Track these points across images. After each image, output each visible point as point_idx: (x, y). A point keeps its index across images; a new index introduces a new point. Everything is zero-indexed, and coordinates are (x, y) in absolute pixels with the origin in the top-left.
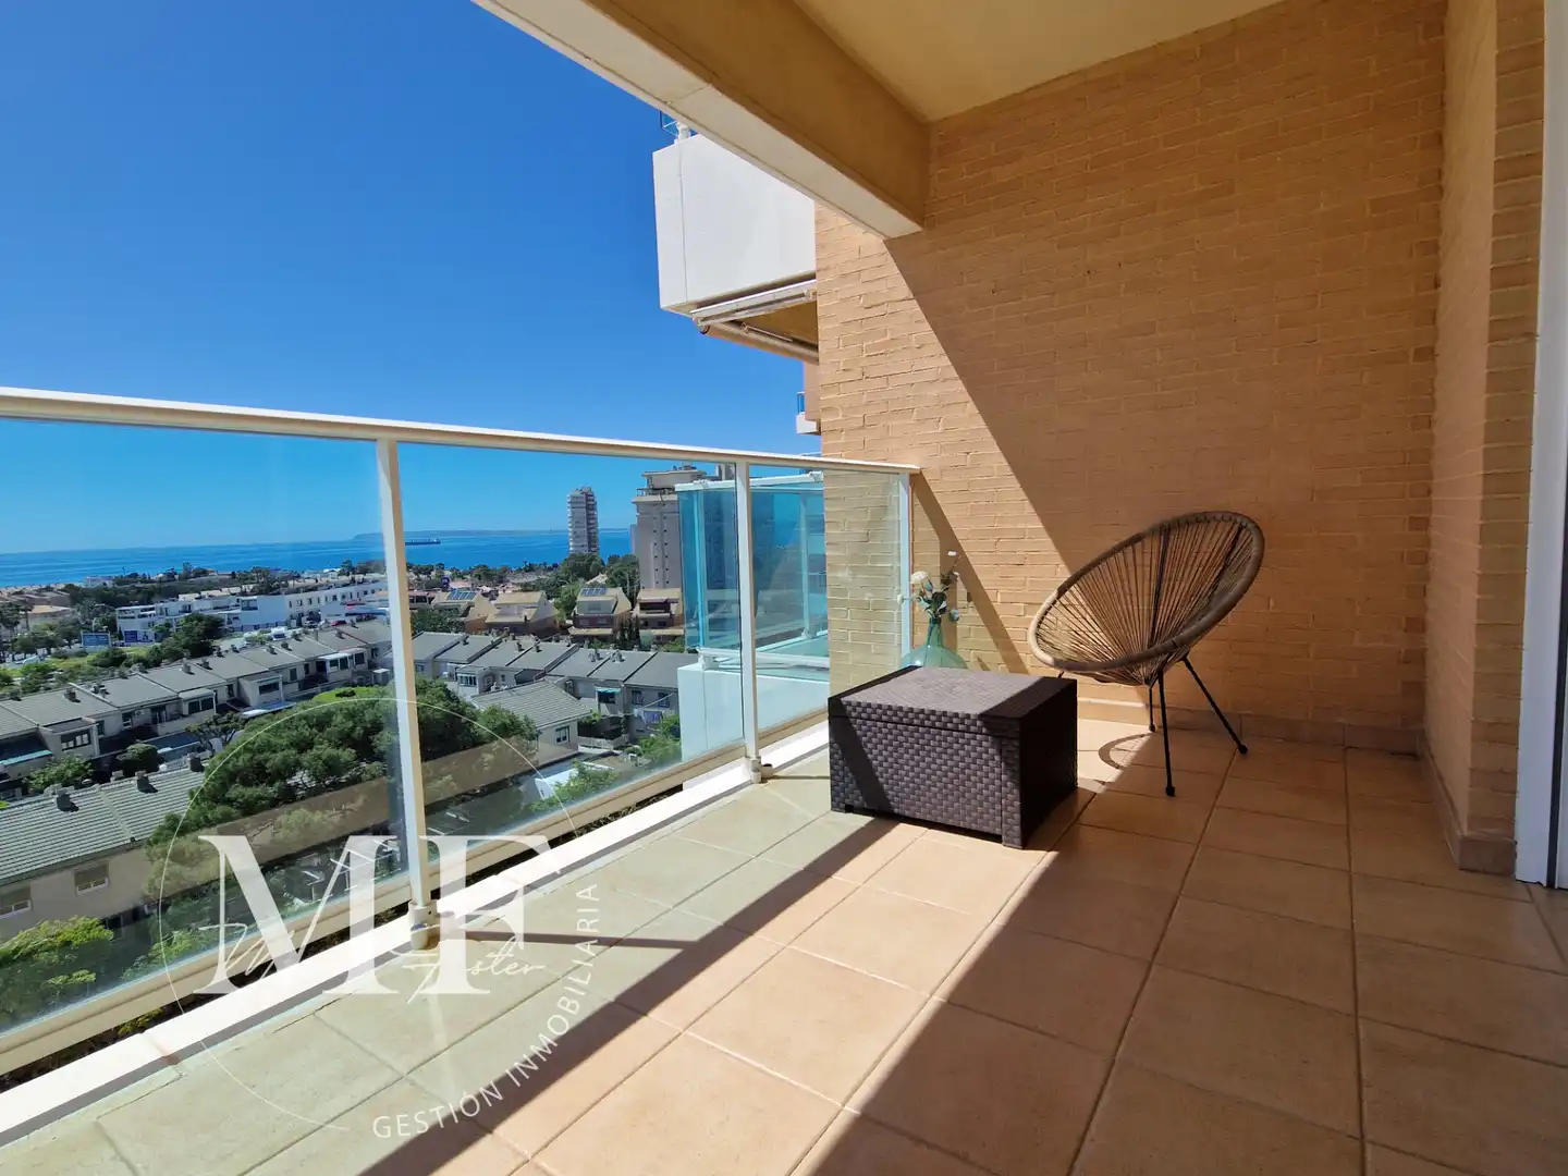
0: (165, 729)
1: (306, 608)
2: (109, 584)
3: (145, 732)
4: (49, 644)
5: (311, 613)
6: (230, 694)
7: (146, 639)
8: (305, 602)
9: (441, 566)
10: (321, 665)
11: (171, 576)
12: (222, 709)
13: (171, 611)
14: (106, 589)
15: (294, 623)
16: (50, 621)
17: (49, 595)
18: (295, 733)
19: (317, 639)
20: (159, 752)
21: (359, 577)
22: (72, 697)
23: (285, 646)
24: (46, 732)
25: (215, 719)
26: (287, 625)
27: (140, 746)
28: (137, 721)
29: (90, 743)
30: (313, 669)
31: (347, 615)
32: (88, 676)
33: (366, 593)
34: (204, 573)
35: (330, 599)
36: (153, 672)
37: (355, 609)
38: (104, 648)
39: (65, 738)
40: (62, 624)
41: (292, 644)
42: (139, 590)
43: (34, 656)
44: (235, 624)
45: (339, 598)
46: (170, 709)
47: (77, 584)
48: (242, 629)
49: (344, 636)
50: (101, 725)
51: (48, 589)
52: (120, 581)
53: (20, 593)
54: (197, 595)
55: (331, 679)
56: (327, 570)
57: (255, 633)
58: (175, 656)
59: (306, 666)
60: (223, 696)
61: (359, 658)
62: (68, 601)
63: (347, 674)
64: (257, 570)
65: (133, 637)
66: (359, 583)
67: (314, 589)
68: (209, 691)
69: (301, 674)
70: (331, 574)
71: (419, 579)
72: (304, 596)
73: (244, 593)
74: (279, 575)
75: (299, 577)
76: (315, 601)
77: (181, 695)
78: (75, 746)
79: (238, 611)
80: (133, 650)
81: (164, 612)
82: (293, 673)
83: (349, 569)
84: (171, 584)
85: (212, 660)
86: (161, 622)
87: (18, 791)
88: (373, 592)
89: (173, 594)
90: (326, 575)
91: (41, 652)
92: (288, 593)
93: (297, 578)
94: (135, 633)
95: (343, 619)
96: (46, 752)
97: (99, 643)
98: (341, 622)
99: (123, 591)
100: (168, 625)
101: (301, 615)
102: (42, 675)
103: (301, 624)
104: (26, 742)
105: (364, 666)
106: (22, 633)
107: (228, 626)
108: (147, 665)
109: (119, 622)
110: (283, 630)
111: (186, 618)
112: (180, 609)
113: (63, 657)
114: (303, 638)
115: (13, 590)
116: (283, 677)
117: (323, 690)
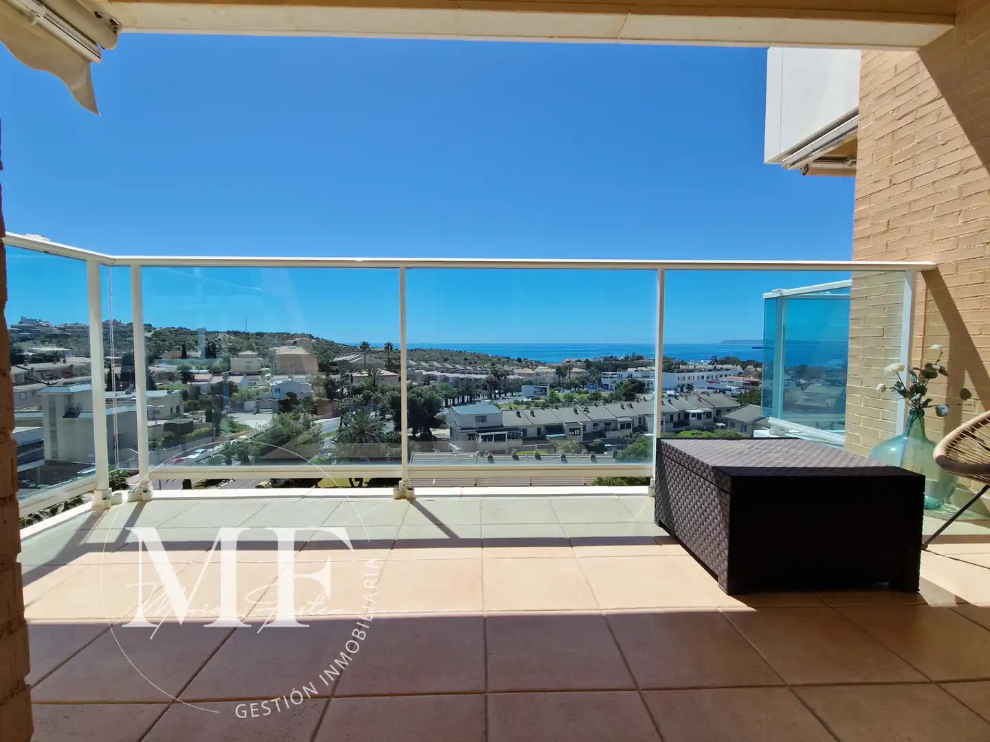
0: (611, 435)
1: (686, 382)
2: (602, 360)
3: (601, 434)
4: (576, 386)
5: (689, 385)
6: (640, 422)
7: (611, 389)
8: (686, 378)
10: (687, 415)
11: (627, 358)
12: (635, 430)
13: (623, 377)
14: (600, 363)
15: (679, 389)
16: (578, 376)
17: (579, 363)
19: (687, 400)
20: (606, 445)
21: (719, 366)
22: (576, 411)
23: (670, 401)
24: (565, 425)
25: (631, 434)
26: (675, 390)
27: (598, 441)
28: (599, 428)
29: (580, 434)
30: (682, 417)
31: (708, 388)
32: (583, 403)
33: (721, 376)
34: (641, 358)
35: (700, 378)
36: (608, 406)
37: (712, 385)
38: (593, 391)
39: (572, 430)
40: (582, 378)
41: (673, 400)
42: (612, 364)
43: (569, 391)
44: (651, 386)
45: (705, 378)
46: (613, 425)
47: (590, 360)
49: (702, 400)
50: (585, 426)
51: (579, 361)
52: (606, 359)
53: (569, 362)
54: (636, 369)
55: (691, 424)
56: (702, 361)
58: (618, 398)
59: (679, 414)
60: (636, 424)
61: (708, 414)
62: (585, 367)
63: (699, 423)
65: (606, 387)
66: (718, 370)
67: (692, 371)
68: (629, 419)
69: (676, 419)
70: (705, 364)
71: (756, 371)
72: (686, 375)
74: (675, 361)
76: (692, 378)
77: (618, 419)
78: (574, 435)
80: (605, 394)
81: (620, 376)
82: (672, 417)
83: (715, 361)
84: (626, 362)
85: (634, 404)
86: (618, 381)
87: (553, 450)
88: (726, 376)
89: (625, 368)
90: (700, 364)
91: (573, 389)
92: (677, 372)
93: (685, 364)
94: (607, 385)
95: (706, 390)
96: (564, 435)
97: (593, 388)
98: (703, 393)
99: (606, 364)
100: (622, 383)
101: (684, 385)
102: (570, 400)
103: (682, 391)
104: (557, 429)
105: (711, 420)
106: (567, 380)
107: (646, 387)
108: (607, 401)
109: (602, 379)
110: (672, 392)
111: (629, 380)
112: (628, 375)
113: (580, 393)
114: (680, 398)
115: (567, 360)
116: (666, 418)
117: (686, 430)
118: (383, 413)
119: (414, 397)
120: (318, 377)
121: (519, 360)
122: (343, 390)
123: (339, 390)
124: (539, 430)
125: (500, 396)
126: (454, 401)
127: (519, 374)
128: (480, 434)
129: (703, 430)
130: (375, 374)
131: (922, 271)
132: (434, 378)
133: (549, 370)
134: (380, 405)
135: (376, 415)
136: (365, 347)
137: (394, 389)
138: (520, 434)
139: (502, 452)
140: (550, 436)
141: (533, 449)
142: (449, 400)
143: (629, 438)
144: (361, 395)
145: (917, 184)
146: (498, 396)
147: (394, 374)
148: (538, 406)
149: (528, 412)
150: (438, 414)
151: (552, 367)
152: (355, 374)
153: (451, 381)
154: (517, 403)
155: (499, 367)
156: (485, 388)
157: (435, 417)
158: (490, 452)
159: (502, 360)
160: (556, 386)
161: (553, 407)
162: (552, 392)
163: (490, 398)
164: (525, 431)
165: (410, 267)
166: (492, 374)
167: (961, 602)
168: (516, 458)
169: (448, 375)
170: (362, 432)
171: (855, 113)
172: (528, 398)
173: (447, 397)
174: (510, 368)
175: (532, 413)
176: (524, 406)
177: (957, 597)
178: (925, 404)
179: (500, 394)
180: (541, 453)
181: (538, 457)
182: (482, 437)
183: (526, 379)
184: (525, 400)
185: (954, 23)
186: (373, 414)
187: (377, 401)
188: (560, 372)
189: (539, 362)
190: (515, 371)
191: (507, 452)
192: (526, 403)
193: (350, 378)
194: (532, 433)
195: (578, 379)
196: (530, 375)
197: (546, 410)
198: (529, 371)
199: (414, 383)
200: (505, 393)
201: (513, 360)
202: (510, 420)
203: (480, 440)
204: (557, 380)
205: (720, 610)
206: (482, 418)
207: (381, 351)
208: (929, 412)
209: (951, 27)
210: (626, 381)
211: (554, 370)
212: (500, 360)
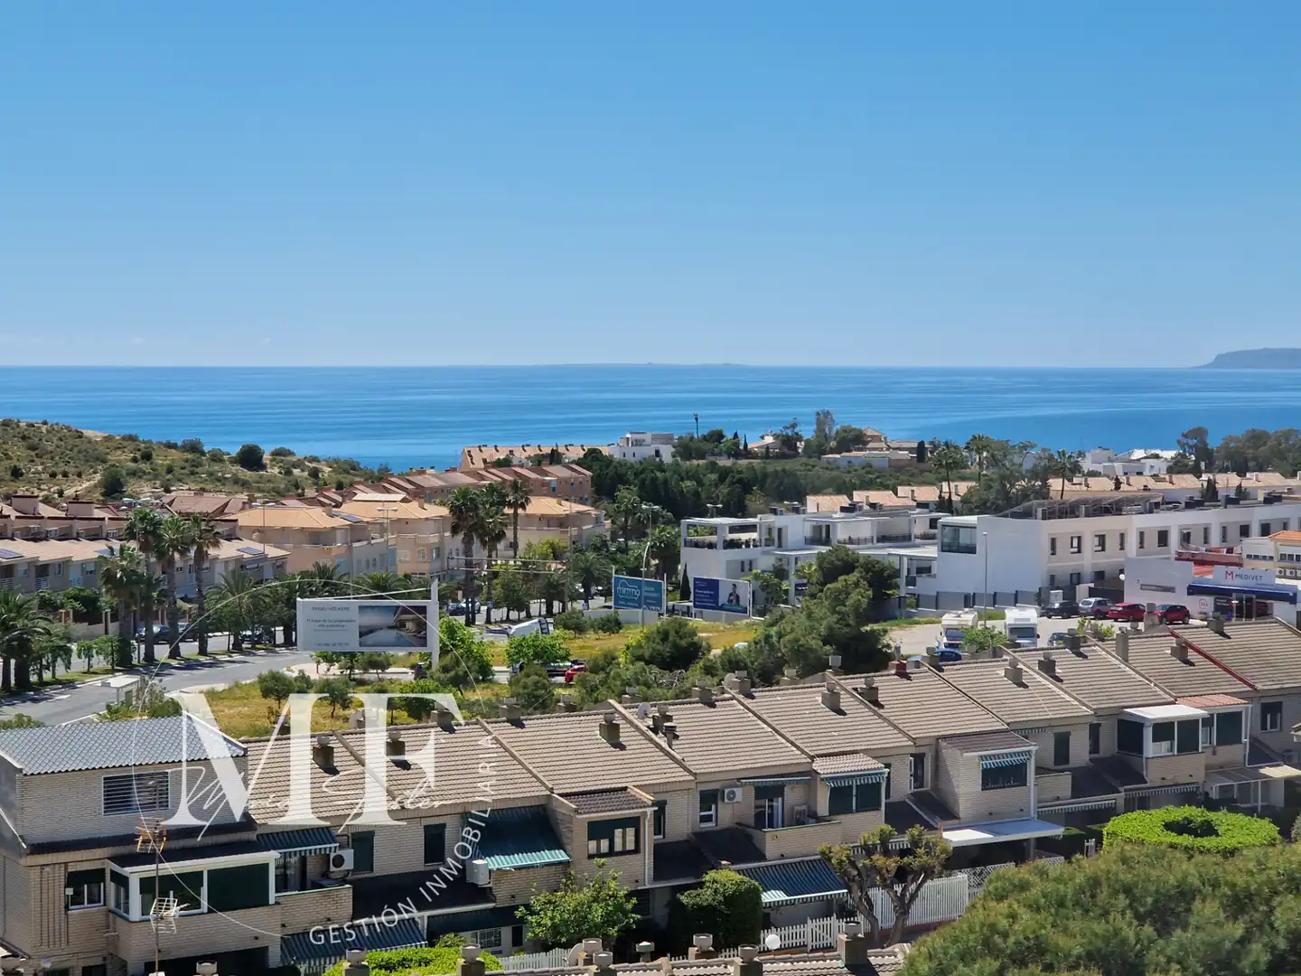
0: (779, 843)
1: (1089, 560)
2: (666, 449)
3: (738, 843)
5: (1099, 575)
6: (919, 777)
8: (1090, 544)
10: (1130, 731)
11: (788, 443)
12: (900, 816)
13: (789, 539)
14: (661, 467)
15: (1059, 599)
19: (1124, 657)
20: (768, 898)
21: (1226, 482)
22: (612, 734)
23: (1045, 666)
24: (565, 807)
25: (885, 838)
26: (1043, 603)
27: (726, 876)
28: (725, 815)
29: (638, 850)
31: (1194, 591)
33: (1246, 531)
34: (855, 440)
35: (1152, 540)
37: (1210, 577)
39: (599, 830)
40: (577, 547)
42: (724, 474)
45: (1174, 539)
46: (792, 796)
47: (606, 450)
49: (1190, 654)
50: (661, 807)
51: (555, 457)
52: (686, 449)
55: (1153, 775)
56: (1141, 454)
57: (968, 617)
59: (1094, 730)
60: (903, 786)
61: (1227, 726)
63: (1191, 768)
65: (711, 596)
66: (1226, 500)
67: (1112, 507)
69: (1080, 751)
70: (1158, 469)
72: (1088, 528)
73: (945, 505)
75: (1075, 468)
76: (1112, 544)
77: (814, 765)
78: (611, 853)
79: (930, 551)
81: (775, 538)
82: (1062, 743)
84: (787, 464)
86: (765, 562)
88: (1267, 529)
89: (793, 492)
92: (1048, 515)
93: (1070, 470)
94: (713, 585)
95: (1180, 599)
96: (560, 856)
100: (781, 573)
101: (1077, 578)
105: (1236, 753)
107: (907, 590)
109: (687, 554)
112: (808, 532)
113: (577, 626)
116: (1033, 749)
117: (1130, 806)
121: (250, 458)
127: (264, 534)
133: (413, 510)
143: (879, 859)
146: (161, 653)
156: (89, 612)
159: (160, 458)
162: (451, 630)
164: (360, 844)
166: (124, 536)
172: (329, 659)
174: (209, 503)
183: (302, 561)
184: (316, 671)
188: (473, 517)
195: (557, 554)
196: (317, 537)
200: (199, 634)
201: (217, 457)
204: (464, 564)
210: (808, 563)
211: (439, 511)
212: (147, 457)
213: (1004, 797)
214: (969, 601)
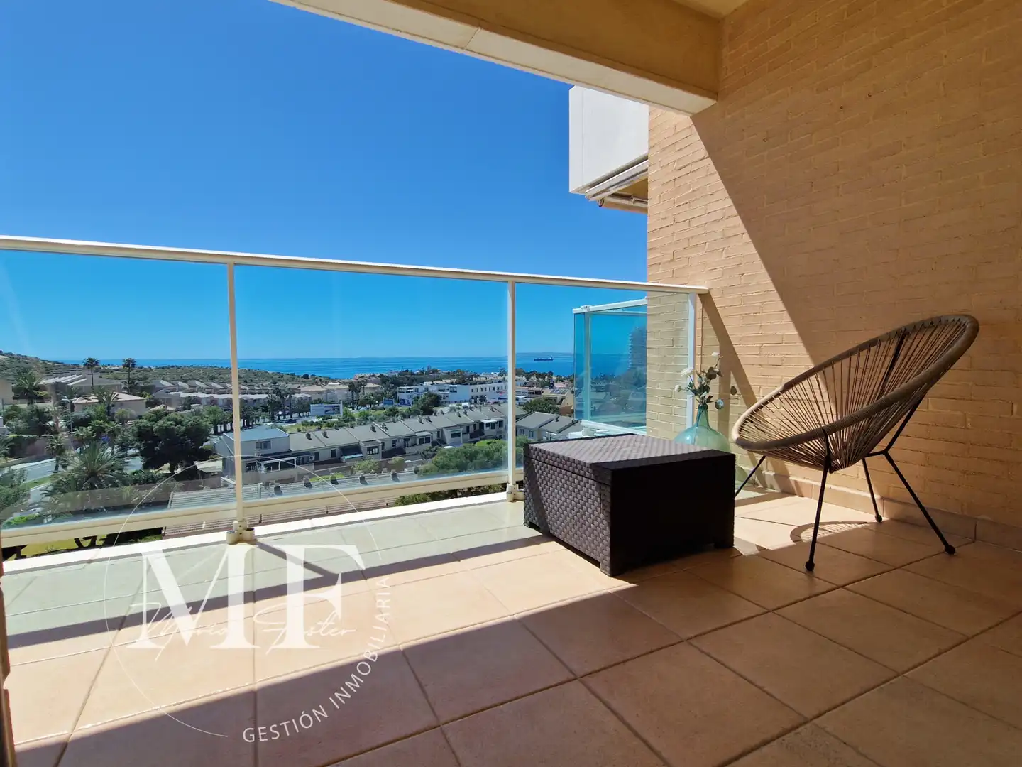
0: (408, 450)
1: (479, 393)
2: (397, 375)
3: (400, 451)
4: (371, 402)
5: (481, 396)
6: (438, 436)
7: (408, 404)
8: (480, 390)
9: (551, 374)
10: (482, 425)
11: (422, 372)
12: (434, 444)
13: (420, 390)
14: (396, 377)
15: (473, 400)
16: (373, 392)
17: (374, 378)
18: (459, 460)
19: (481, 411)
20: (406, 462)
22: (373, 429)
23: (465, 413)
24: (361, 445)
25: (430, 448)
26: (470, 401)
27: (398, 458)
28: (397, 444)
29: (378, 453)
30: (477, 428)
31: (499, 398)
32: (379, 420)
34: (435, 371)
35: (492, 389)
36: (407, 421)
37: (502, 396)
38: (391, 406)
39: (369, 449)
40: (377, 393)
41: (469, 412)
42: (408, 379)
43: (364, 408)
44: (447, 399)
45: (496, 389)
46: (412, 441)
47: (384, 374)
48: (449, 402)
49: (494, 410)
50: (383, 444)
51: (373, 376)
52: (401, 373)
53: (363, 377)
54: (431, 383)
55: (486, 434)
56: (492, 373)
57: (454, 405)
58: (416, 413)
59: (475, 425)
60: (435, 438)
61: (501, 423)
62: (380, 382)
63: (493, 432)
64: (458, 371)
65: (402, 402)
67: (484, 383)
68: (429, 433)
69: (472, 429)
70: (495, 376)
71: (538, 381)
72: (479, 387)
73: (452, 383)
74: (468, 374)
75: (478, 376)
76: (484, 390)
77: (417, 434)
78: (373, 454)
79: (448, 392)
80: (403, 409)
81: (417, 391)
82: (468, 428)
84: (422, 376)
85: (432, 417)
86: (415, 396)
87: (350, 472)
89: (421, 381)
90: (491, 375)
91: (368, 406)
92: (472, 385)
93: (477, 376)
94: (404, 400)
95: (497, 400)
96: (361, 455)
97: (389, 404)
98: (495, 403)
99: (403, 379)
100: (418, 398)
101: (477, 397)
102: (365, 418)
103: (475, 402)
104: (354, 449)
105: (503, 428)
106: (361, 396)
107: (443, 400)
108: (405, 417)
109: (398, 394)
110: (467, 404)
111: (425, 394)
112: (424, 389)
113: (375, 409)
114: (475, 410)
115: (360, 375)
116: (462, 430)
117: (481, 439)
118: (124, 446)
119: (171, 424)
120: (15, 408)
121: (306, 377)
122: (57, 422)
123: (51, 423)
124: (333, 453)
125: (285, 418)
126: (225, 427)
127: (307, 392)
128: (263, 463)
129: (496, 439)
130: (109, 398)
131: (699, 295)
132: (197, 401)
133: (341, 387)
134: (119, 438)
135: (113, 453)
136: (91, 364)
137: (140, 417)
138: (311, 458)
139: (291, 480)
140: (346, 457)
141: (328, 473)
142: (219, 426)
143: (429, 453)
144: (89, 428)
145: (694, 223)
146: (281, 418)
147: (140, 398)
148: (330, 426)
149: (320, 434)
150: (205, 444)
151: (344, 383)
152: (76, 401)
153: (220, 403)
154: (306, 424)
155: (281, 385)
156: (265, 410)
157: (201, 447)
158: (276, 482)
159: (285, 377)
160: (351, 403)
161: (347, 426)
162: (346, 410)
163: (272, 419)
164: (317, 454)
165: (238, 264)
166: (274, 393)
167: (761, 549)
168: (308, 485)
169: (216, 396)
170: (93, 474)
171: (645, 158)
172: (319, 418)
173: (215, 423)
174: (296, 386)
175: (325, 435)
176: (314, 428)
177: (757, 546)
178: (709, 400)
179: (284, 415)
180: (338, 476)
181: (334, 482)
182: (266, 465)
183: (315, 397)
184: (315, 420)
185: (717, 100)
186: (109, 450)
187: (113, 433)
188: (354, 388)
189: (329, 378)
190: (302, 389)
191: (296, 479)
192: (317, 424)
193: (69, 406)
194: (325, 456)
195: (372, 395)
196: (319, 392)
197: (340, 430)
198: (319, 388)
199: (169, 408)
200: (291, 414)
201: (298, 377)
202: (299, 443)
203: (263, 469)
204: (350, 398)
205: (610, 591)
206: (265, 444)
207: (117, 370)
208: (711, 406)
209: (715, 102)
210: (423, 395)
211: (347, 387)
212: (282, 377)
213: (456, 439)
214: (456, 402)
